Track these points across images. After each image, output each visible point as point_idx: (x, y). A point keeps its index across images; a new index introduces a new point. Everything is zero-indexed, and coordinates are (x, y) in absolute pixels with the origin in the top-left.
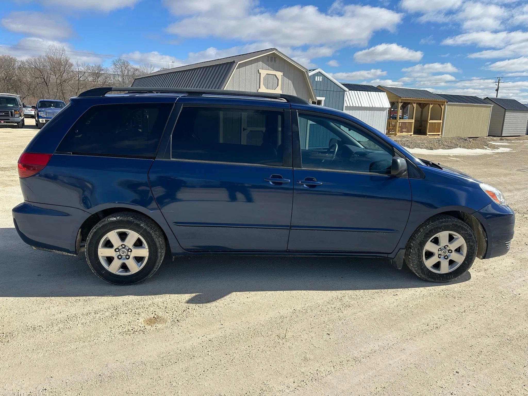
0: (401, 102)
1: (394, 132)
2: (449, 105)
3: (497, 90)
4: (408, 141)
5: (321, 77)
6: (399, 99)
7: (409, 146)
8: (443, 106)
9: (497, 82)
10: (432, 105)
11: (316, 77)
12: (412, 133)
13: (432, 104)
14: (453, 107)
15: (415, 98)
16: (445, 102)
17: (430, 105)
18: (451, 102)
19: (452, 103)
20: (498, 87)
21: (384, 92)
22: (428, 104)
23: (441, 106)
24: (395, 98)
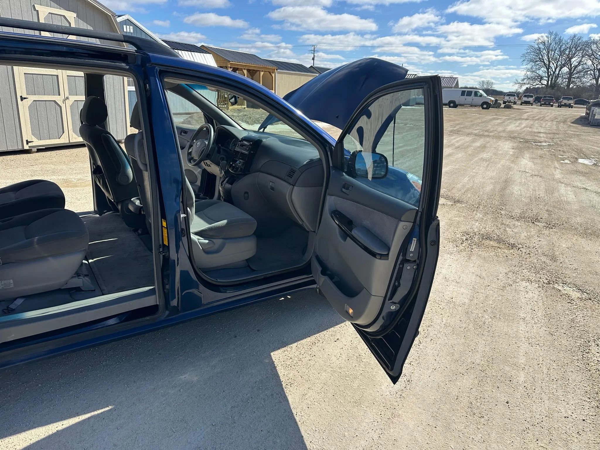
0: (231, 67)
1: (225, 106)
2: (279, 73)
3: (313, 59)
4: (246, 115)
5: (132, 27)
6: (228, 63)
7: (248, 122)
8: (274, 74)
9: (312, 50)
10: (263, 73)
11: (125, 26)
12: (246, 107)
13: (262, 71)
14: (283, 75)
15: (245, 63)
16: (275, 69)
17: (261, 72)
18: (281, 69)
19: (281, 71)
20: (314, 56)
21: (210, 54)
22: (259, 71)
23: (272, 74)
24: (223, 62)
